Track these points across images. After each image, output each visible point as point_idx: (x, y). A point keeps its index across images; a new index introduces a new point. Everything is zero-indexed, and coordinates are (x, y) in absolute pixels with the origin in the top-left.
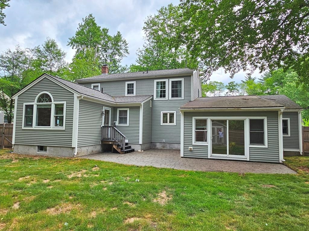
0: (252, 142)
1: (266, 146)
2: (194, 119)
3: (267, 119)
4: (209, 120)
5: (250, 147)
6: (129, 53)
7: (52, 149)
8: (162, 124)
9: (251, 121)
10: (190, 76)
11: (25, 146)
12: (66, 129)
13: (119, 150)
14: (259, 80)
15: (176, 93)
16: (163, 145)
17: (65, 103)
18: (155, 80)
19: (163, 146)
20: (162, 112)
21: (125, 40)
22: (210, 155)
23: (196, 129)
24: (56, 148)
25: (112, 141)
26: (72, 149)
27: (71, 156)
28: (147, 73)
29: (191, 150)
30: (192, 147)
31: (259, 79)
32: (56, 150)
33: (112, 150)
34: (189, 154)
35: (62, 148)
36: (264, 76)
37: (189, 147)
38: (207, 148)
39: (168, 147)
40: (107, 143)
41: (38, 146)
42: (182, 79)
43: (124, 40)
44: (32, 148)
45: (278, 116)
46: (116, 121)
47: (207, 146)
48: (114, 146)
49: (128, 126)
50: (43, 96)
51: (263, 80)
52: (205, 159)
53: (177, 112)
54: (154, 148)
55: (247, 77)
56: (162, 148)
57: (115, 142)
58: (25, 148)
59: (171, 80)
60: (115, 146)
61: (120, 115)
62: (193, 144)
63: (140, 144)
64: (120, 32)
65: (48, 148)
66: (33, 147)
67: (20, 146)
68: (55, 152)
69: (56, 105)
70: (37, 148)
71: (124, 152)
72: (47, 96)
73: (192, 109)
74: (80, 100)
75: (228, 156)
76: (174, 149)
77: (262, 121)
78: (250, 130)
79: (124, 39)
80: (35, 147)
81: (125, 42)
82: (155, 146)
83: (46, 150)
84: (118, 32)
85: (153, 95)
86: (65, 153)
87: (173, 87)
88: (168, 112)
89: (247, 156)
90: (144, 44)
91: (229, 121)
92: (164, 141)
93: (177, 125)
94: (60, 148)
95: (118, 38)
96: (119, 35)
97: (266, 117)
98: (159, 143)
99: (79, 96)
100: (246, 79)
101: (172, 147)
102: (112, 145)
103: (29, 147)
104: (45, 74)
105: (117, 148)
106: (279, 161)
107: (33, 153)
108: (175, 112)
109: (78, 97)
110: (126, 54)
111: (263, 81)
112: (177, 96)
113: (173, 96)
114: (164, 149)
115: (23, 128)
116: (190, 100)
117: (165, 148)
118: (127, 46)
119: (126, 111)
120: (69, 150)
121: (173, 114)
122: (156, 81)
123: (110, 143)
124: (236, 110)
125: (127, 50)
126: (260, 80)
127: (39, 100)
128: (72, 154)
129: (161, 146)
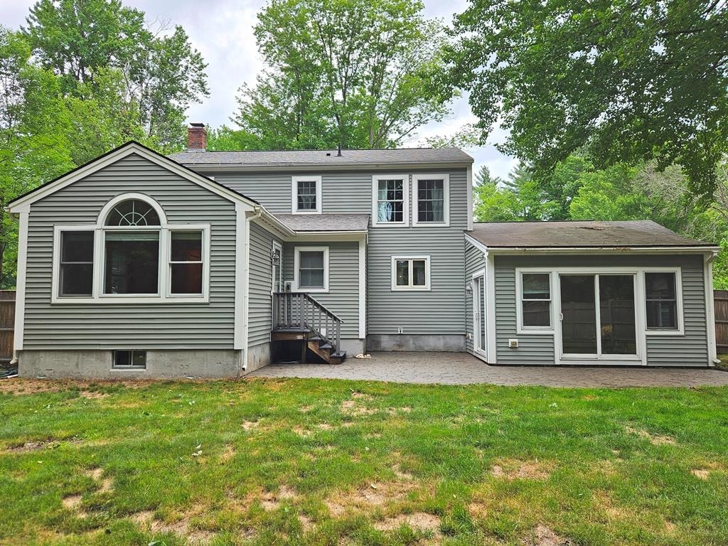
0: (651, 323)
1: (681, 332)
2: (519, 272)
3: (682, 273)
4: (555, 274)
5: (647, 336)
6: (209, 91)
7: (166, 358)
8: (395, 287)
9: (649, 277)
10: (465, 170)
11: (66, 354)
12: (213, 300)
13: (326, 356)
14: (504, 186)
15: (428, 211)
16: (397, 341)
17: (206, 227)
18: (373, 176)
19: (398, 343)
20: (393, 258)
21: (199, 54)
22: (559, 356)
23: (525, 296)
24: (178, 355)
25: (304, 333)
26: (232, 354)
27: (232, 374)
28: (339, 155)
29: (514, 346)
30: (516, 340)
31: (504, 182)
32: (179, 360)
33: (304, 356)
34: (511, 357)
35: (199, 355)
36: (517, 176)
37: (510, 341)
38: (551, 341)
39: (411, 344)
40: (290, 338)
41: (113, 351)
42: (445, 177)
43: (196, 54)
44: (92, 359)
45: (703, 266)
46: (293, 279)
47: (553, 335)
48: (311, 346)
49: (328, 291)
50: (125, 205)
51: (512, 185)
52: (548, 366)
53: (432, 258)
54: (374, 349)
55: (481, 177)
56: (396, 348)
57: (313, 335)
58: (66, 359)
59: (416, 178)
60: (314, 344)
61: (301, 265)
62: (518, 333)
63: (361, 339)
64: (183, 28)
65: (149, 356)
66: (94, 355)
67: (42, 354)
68: (176, 367)
69: (174, 233)
70: (109, 356)
71: (340, 360)
72: (142, 206)
73: (520, 249)
74: (251, 222)
75: (600, 357)
76: (426, 349)
77: (671, 277)
78: (647, 298)
79: (196, 51)
80: (103, 354)
81: (197, 58)
82: (378, 343)
83: (142, 363)
84: (177, 29)
85: (370, 213)
86: (212, 366)
87: (421, 195)
88: (411, 258)
89: (641, 355)
90: (261, 74)
91: (601, 277)
92: (400, 330)
93: (433, 290)
94: (192, 354)
95: (177, 46)
96: (181, 37)
97: (680, 269)
98: (387, 337)
99: (252, 210)
100: (478, 181)
101: (421, 344)
102: (304, 342)
103: (81, 355)
104: (132, 142)
105: (320, 349)
106: (707, 363)
107: (95, 374)
108: (428, 257)
109: (248, 214)
110: (200, 95)
111: (514, 188)
112: (431, 219)
113: (421, 218)
114: (400, 350)
115: (55, 300)
116: (465, 229)
117: (404, 349)
118: (204, 71)
119: (321, 254)
120: (225, 357)
121: (423, 263)
122: (376, 178)
123: (300, 337)
124: (619, 251)
125: (202, 84)
126: (508, 183)
127: (113, 219)
128: (233, 369)
129: (394, 343)
